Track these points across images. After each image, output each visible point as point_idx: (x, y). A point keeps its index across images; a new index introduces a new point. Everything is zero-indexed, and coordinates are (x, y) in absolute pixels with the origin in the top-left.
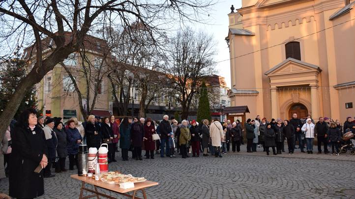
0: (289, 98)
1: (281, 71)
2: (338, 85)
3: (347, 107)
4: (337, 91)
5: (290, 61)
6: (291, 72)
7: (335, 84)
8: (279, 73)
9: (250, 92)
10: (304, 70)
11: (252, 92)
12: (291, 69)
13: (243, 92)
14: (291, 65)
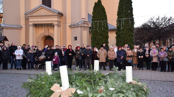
0: (42, 32)
1: (37, 13)
2: (71, 25)
3: (75, 39)
4: (70, 29)
5: (42, 6)
6: (43, 14)
7: (70, 24)
8: (35, 14)
9: (16, 27)
10: (51, 14)
11: (17, 27)
12: (43, 12)
13: (10, 26)
14: (43, 10)
